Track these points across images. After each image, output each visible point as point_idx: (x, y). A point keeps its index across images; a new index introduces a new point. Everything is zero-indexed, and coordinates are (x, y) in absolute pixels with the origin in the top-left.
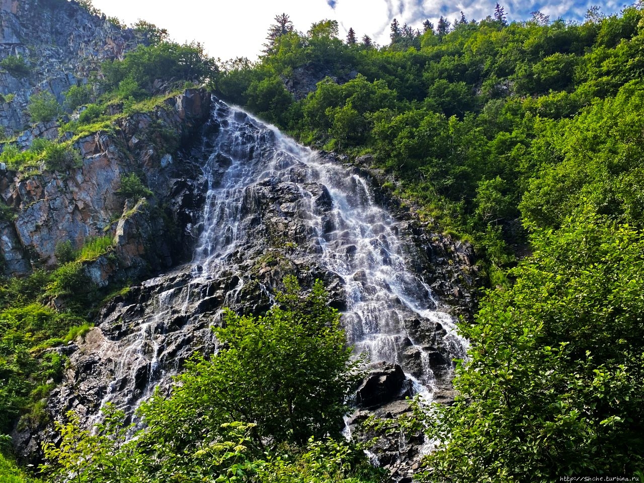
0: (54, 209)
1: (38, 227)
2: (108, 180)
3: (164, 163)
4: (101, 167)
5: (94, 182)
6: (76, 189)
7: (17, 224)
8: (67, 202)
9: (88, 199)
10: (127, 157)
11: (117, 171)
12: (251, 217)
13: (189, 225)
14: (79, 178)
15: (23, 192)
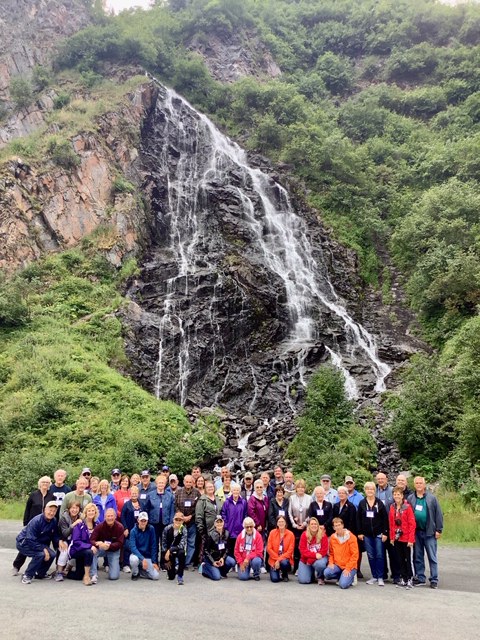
0: (67, 201)
1: (58, 216)
3: (133, 157)
4: (93, 165)
5: (90, 177)
6: (78, 184)
7: (46, 214)
8: (74, 194)
9: (88, 191)
10: (108, 154)
11: (104, 168)
12: (206, 212)
13: (160, 214)
14: (80, 174)
15: (41, 185)
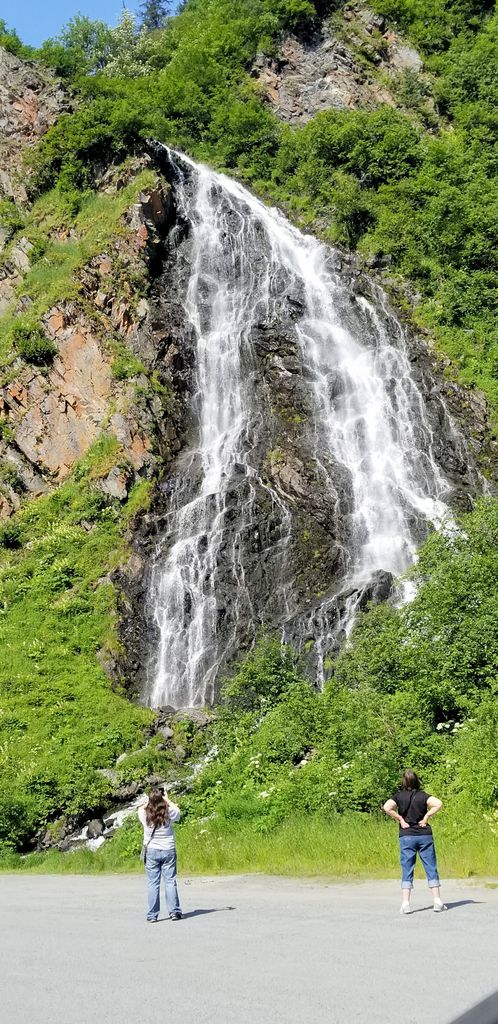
0: (47, 413)
1: (38, 439)
2: (89, 362)
3: (141, 314)
4: (77, 348)
5: (76, 368)
7: (19, 442)
8: (56, 400)
9: (76, 390)
11: (95, 347)
14: (60, 368)
